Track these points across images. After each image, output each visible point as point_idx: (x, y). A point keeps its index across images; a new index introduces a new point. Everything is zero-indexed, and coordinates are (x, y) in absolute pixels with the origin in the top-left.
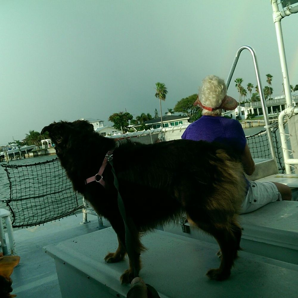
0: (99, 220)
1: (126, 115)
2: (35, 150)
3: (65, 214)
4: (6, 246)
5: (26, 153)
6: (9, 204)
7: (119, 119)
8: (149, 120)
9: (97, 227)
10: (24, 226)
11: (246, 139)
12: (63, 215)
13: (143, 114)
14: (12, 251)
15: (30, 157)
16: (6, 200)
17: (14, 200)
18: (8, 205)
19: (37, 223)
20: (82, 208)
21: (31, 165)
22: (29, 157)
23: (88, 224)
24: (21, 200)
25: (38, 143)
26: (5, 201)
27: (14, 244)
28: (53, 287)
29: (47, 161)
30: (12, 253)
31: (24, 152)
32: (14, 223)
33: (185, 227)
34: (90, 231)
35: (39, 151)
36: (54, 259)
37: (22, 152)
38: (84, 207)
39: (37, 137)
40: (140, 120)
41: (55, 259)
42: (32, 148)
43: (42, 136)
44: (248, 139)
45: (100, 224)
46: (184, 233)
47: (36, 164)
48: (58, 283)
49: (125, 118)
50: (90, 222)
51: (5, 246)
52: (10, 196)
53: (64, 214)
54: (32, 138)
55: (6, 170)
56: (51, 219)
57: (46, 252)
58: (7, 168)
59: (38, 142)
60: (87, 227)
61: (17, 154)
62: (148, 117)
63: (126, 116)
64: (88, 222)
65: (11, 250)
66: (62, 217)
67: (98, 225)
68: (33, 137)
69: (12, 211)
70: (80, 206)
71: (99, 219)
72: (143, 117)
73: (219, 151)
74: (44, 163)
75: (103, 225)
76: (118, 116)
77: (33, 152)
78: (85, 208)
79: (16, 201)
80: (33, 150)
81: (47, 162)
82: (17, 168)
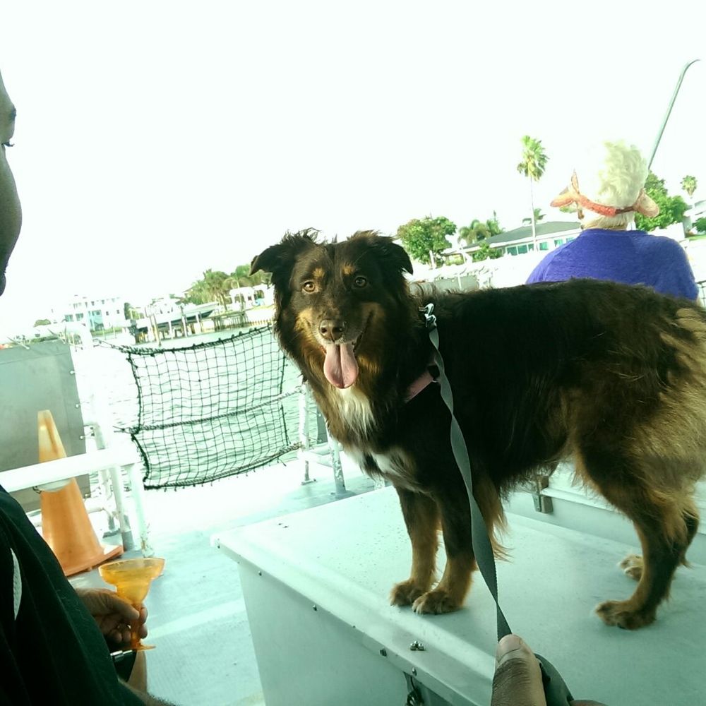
0: (336, 477)
1: (439, 222)
2: (217, 315)
3: (260, 461)
4: (130, 532)
5: (196, 322)
6: (136, 436)
7: (422, 233)
8: (492, 235)
9: (332, 494)
10: (169, 486)
11: (699, 286)
12: (255, 463)
13: (476, 221)
14: (143, 542)
15: (206, 331)
16: (130, 429)
17: (148, 429)
18: (134, 439)
19: (198, 480)
20: (298, 447)
21: (184, 349)
22: (202, 330)
23: (311, 485)
24: (163, 427)
25: (224, 298)
26: (127, 430)
27: (148, 527)
28: (235, 627)
29: (220, 339)
30: (143, 547)
31: (191, 319)
32: (147, 481)
33: (542, 498)
34: (315, 502)
35: (228, 316)
36: (236, 563)
37: (189, 319)
38: (302, 446)
39: (220, 284)
40: (468, 236)
41: (239, 563)
42: (209, 309)
43: (234, 281)
44: (703, 287)
45: (338, 485)
46: (540, 513)
47: (194, 347)
48: (245, 617)
49: (437, 231)
50: (315, 480)
51: (127, 530)
52: (138, 418)
53: (258, 462)
54: (209, 284)
55: (129, 360)
56: (229, 472)
57: (219, 547)
58: (133, 356)
59: (222, 295)
60: (309, 492)
61: (176, 323)
62: (488, 228)
63: (439, 224)
64: (312, 482)
65: (141, 539)
66: (252, 468)
67: (334, 489)
68: (210, 282)
69: (142, 451)
70: (292, 445)
71: (337, 475)
72: (477, 227)
73: (681, 312)
74: (212, 344)
75: (347, 489)
76: (420, 225)
77: (214, 319)
78: (304, 448)
79: (151, 429)
80: (212, 315)
81: (220, 341)
82: (152, 355)
